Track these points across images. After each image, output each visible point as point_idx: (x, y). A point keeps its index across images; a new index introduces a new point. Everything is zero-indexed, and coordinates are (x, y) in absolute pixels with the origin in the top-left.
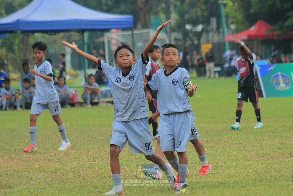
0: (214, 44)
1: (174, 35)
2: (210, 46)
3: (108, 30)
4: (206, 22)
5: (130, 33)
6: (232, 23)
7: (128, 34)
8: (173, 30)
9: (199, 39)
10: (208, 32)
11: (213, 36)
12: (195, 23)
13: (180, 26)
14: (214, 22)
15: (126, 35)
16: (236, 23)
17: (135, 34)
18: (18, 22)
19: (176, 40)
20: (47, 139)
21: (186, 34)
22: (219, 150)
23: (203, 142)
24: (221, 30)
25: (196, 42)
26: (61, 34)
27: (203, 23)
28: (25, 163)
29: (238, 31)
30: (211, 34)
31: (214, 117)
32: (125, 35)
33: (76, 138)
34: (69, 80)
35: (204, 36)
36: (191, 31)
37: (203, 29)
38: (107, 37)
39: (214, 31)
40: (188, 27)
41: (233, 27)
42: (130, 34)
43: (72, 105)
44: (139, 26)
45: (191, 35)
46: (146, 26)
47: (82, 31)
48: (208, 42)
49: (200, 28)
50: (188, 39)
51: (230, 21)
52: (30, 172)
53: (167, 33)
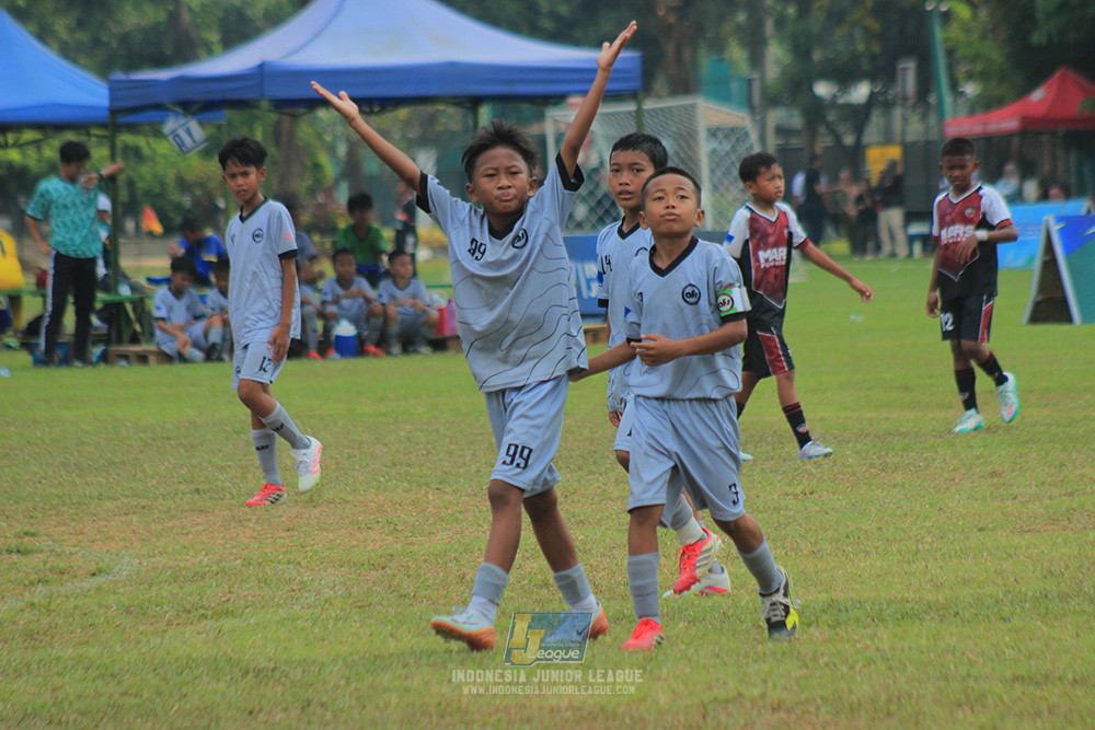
0: (907, 148)
1: (776, 116)
2: (894, 152)
3: (558, 99)
4: (883, 73)
5: (631, 107)
6: (970, 77)
7: (624, 113)
8: (772, 101)
9: (859, 130)
10: (888, 106)
11: (905, 120)
12: (845, 77)
13: (796, 87)
14: (909, 71)
15: (618, 113)
16: (983, 76)
17: (647, 111)
18: (262, 72)
19: (781, 131)
20: (355, 457)
21: (816, 112)
22: (924, 497)
23: (872, 470)
24: (932, 99)
25: (849, 140)
26: (403, 112)
27: (872, 77)
28: (283, 534)
29: (987, 103)
30: (897, 113)
31: (906, 388)
32: (613, 114)
33: (451, 453)
34: (427, 261)
35: (876, 120)
36: (833, 103)
37: (872, 95)
38: (556, 121)
39: (910, 102)
40: (823, 89)
41: (971, 89)
42: (630, 113)
43: (439, 345)
44: (660, 84)
45: (831, 117)
46: (684, 85)
47: (474, 102)
48: (888, 140)
49: (861, 92)
50: (822, 129)
51: (962, 70)
52: (299, 563)
53: (751, 108)
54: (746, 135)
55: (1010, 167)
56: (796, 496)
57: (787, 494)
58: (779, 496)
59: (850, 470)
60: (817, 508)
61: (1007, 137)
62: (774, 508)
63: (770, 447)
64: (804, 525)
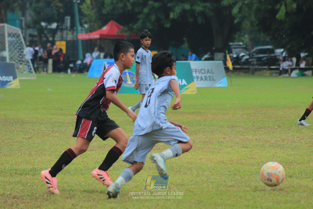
0: (68, 42)
1: (30, 31)
2: (64, 43)
4: (61, 21)
6: (86, 23)
8: (28, 27)
9: (54, 36)
10: (62, 30)
11: (67, 34)
12: (50, 21)
13: (36, 23)
14: (68, 19)
16: (89, 23)
19: (31, 35)
21: (41, 31)
24: (75, 28)
25: (51, 39)
27: (57, 21)
29: (91, 30)
30: (65, 32)
35: (58, 34)
36: (46, 28)
37: (58, 26)
39: (69, 29)
40: (43, 24)
41: (86, 26)
45: (46, 32)
46: (2, 20)
48: (62, 39)
49: (54, 26)
50: (43, 36)
51: (83, 21)
53: (22, 28)
54: (19, 35)
55: (96, 48)
56: (26, 138)
57: (24, 138)
58: (21, 138)
59: (43, 132)
60: (32, 142)
61: (96, 40)
62: (20, 142)
63: (20, 125)
64: (28, 147)
